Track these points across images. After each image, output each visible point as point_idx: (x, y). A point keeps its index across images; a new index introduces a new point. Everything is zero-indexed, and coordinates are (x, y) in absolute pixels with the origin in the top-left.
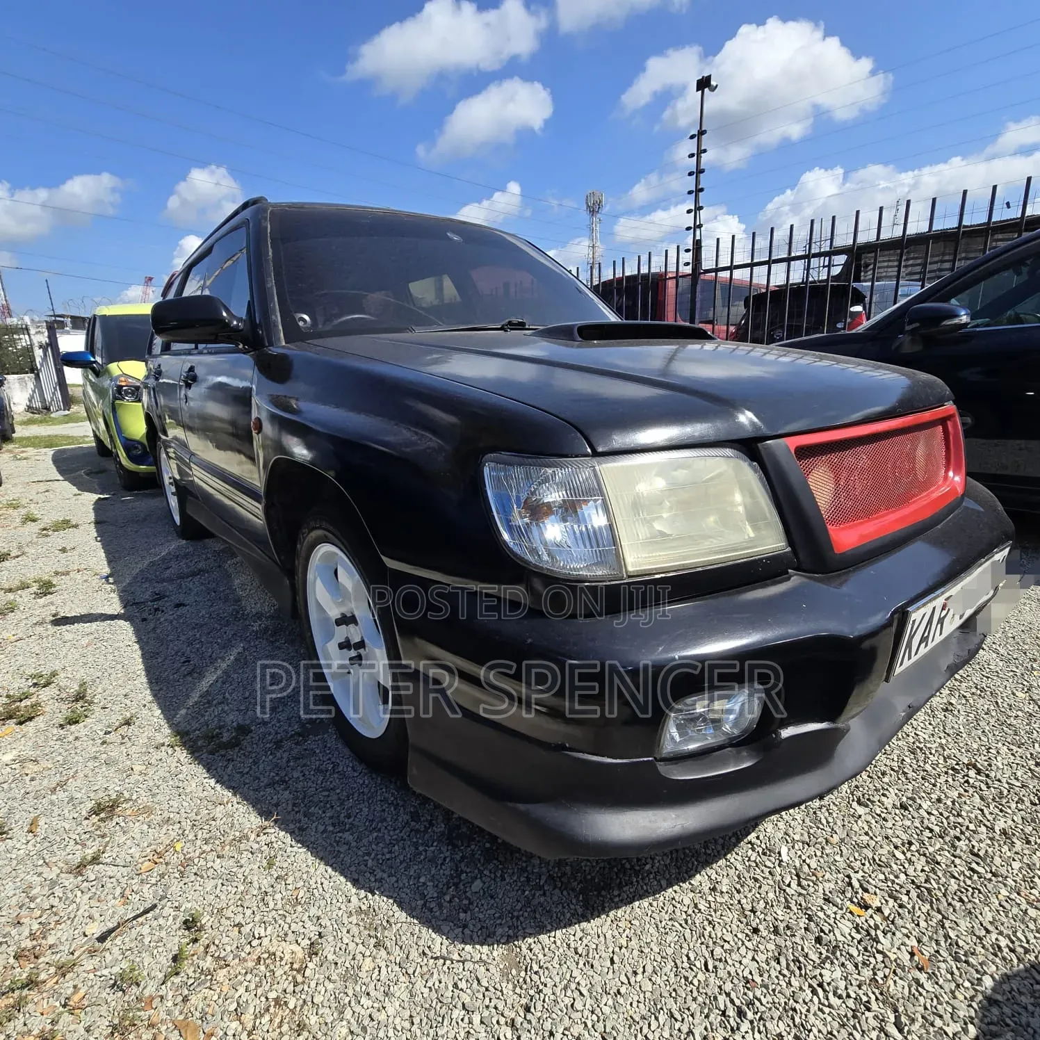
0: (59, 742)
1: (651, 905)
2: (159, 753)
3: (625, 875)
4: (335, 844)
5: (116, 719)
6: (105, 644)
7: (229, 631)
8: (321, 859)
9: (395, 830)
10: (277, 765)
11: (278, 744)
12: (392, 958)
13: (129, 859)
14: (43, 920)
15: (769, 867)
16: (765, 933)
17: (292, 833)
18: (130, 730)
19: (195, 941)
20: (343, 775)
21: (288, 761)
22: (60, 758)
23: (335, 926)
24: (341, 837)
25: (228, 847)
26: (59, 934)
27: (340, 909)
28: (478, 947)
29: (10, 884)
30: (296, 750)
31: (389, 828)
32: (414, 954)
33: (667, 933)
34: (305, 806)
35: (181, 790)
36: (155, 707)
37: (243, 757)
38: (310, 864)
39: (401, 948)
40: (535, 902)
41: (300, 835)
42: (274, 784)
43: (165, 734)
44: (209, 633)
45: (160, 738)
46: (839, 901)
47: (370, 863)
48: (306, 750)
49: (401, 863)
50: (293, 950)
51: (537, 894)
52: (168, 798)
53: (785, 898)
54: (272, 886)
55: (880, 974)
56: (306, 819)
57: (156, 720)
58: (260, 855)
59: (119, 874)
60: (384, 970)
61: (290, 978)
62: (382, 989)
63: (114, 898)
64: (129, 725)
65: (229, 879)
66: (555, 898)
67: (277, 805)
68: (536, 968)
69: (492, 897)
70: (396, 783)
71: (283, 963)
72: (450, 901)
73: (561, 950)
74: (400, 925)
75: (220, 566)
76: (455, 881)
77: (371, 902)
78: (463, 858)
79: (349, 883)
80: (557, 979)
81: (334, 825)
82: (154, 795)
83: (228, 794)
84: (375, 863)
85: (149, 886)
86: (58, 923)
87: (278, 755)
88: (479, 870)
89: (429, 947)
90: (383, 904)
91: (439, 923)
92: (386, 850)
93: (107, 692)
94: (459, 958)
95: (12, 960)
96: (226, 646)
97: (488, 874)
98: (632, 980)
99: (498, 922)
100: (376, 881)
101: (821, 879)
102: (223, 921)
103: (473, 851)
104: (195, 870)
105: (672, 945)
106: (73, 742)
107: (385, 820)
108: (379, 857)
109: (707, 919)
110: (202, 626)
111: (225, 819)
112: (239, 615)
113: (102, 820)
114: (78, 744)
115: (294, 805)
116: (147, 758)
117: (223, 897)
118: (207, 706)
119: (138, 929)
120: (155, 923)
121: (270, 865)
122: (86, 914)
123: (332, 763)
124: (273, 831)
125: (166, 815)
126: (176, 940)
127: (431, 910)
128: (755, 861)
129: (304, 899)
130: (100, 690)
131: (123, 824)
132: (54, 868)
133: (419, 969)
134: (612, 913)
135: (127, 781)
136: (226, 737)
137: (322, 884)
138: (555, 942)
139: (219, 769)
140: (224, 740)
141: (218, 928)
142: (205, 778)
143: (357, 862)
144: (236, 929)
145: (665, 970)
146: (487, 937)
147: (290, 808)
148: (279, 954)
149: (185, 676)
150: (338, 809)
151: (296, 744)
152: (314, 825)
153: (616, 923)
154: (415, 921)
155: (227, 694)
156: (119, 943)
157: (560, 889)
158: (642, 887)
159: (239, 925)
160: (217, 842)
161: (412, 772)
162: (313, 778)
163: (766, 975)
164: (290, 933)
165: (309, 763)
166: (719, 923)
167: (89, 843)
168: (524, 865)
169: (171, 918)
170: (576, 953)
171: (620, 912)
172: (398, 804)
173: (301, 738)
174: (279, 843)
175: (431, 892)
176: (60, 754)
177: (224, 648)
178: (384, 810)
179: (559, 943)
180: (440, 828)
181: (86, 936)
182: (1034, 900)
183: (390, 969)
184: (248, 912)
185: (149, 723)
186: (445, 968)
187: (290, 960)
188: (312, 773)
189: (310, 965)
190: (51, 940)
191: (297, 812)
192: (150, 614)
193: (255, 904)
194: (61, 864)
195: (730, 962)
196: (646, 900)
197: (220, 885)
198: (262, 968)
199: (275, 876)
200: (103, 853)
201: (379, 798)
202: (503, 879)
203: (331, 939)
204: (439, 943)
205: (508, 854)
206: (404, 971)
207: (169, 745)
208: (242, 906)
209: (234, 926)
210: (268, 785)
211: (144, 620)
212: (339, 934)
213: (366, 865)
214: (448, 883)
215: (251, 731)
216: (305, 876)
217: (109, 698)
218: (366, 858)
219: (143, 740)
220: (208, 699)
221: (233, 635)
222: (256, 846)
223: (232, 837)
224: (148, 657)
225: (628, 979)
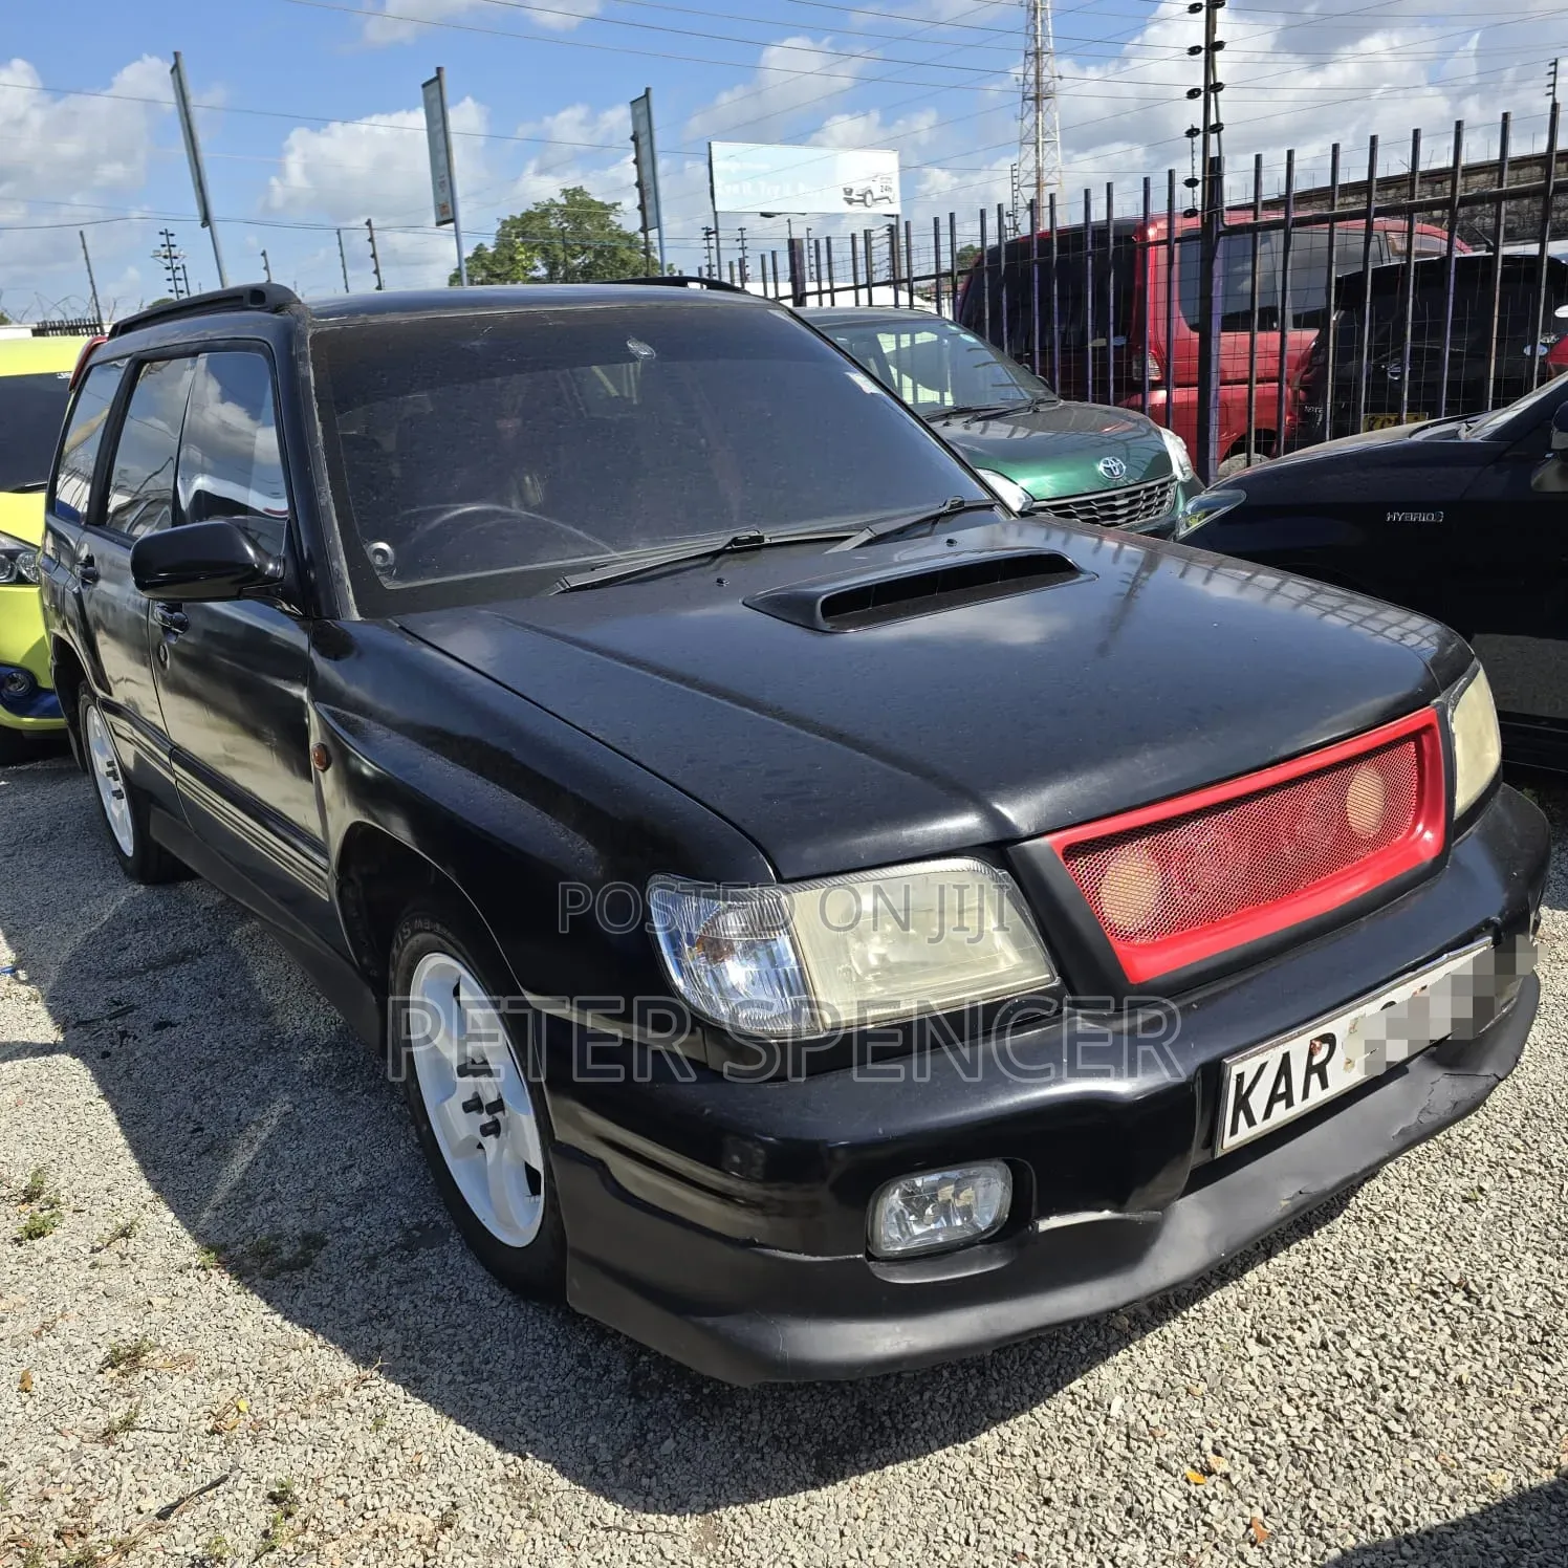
0: (22, 1266)
1: (910, 1471)
2: (185, 1278)
3: (882, 1435)
4: (468, 1398)
5: (102, 1228)
6: (48, 1101)
7: (264, 1073)
8: (450, 1416)
9: (554, 1378)
10: (372, 1293)
11: (372, 1262)
12: (550, 1530)
13: (175, 1423)
14: (77, 1495)
15: (1090, 1425)
16: (1058, 1504)
17: (405, 1385)
18: (131, 1246)
19: (289, 1515)
20: (475, 1304)
21: (389, 1288)
22: (32, 1289)
23: (474, 1495)
24: (476, 1390)
25: (314, 1405)
26: (105, 1511)
27: (479, 1476)
28: (664, 1517)
29: (16, 1456)
30: (400, 1271)
31: (546, 1375)
32: (579, 1524)
33: (923, 1504)
34: (421, 1349)
35: (231, 1331)
36: (162, 1208)
37: (318, 1282)
38: (434, 1424)
39: (562, 1519)
40: (749, 1467)
41: (416, 1385)
42: (371, 1319)
43: (188, 1249)
44: (225, 1079)
45: (181, 1258)
46: (1175, 1466)
47: (519, 1421)
48: (415, 1269)
49: (563, 1420)
50: (421, 1522)
51: (752, 1458)
52: (214, 1343)
53: (1102, 1464)
54: (384, 1451)
55: (1196, 1548)
56: (424, 1366)
57: (169, 1229)
58: (362, 1415)
59: (166, 1442)
60: (539, 1543)
61: (418, 1553)
62: (538, 1562)
63: (167, 1470)
64: (128, 1237)
65: (322, 1443)
66: (777, 1463)
67: (379, 1348)
68: (738, 1539)
69: (688, 1461)
70: (556, 1315)
71: (408, 1535)
72: (631, 1465)
73: (775, 1521)
74: (560, 1494)
75: (221, 942)
76: (639, 1440)
77: (521, 1468)
78: (650, 1414)
79: (490, 1446)
80: (765, 1552)
81: (464, 1373)
82: (191, 1340)
83: (303, 1336)
84: (526, 1419)
85: (212, 1454)
86: (97, 1499)
87: (373, 1278)
88: (672, 1428)
89: (600, 1518)
90: (537, 1469)
91: (614, 1490)
92: (541, 1405)
93: (76, 1185)
94: (638, 1529)
95: (52, 1540)
96: (261, 1100)
97: (685, 1432)
98: (865, 1555)
99: (695, 1489)
100: (527, 1442)
101: (1159, 1439)
102: (322, 1492)
103: (667, 1404)
104: (272, 1434)
105: (928, 1517)
106: (45, 1265)
107: (540, 1365)
108: (532, 1413)
109: (982, 1487)
110: (212, 1064)
111: (304, 1369)
112: (272, 1044)
113: (123, 1374)
114: (53, 1268)
115: (405, 1348)
116: (168, 1286)
117: (317, 1465)
118: (245, 1205)
119: (209, 1504)
120: (230, 1498)
121: (378, 1426)
122: (134, 1489)
123: (458, 1288)
124: (376, 1383)
125: (215, 1365)
126: (261, 1516)
127: (603, 1476)
128: (1072, 1418)
129: (429, 1466)
130: (62, 1182)
131: (155, 1379)
132: (71, 1437)
133: (584, 1542)
134: (853, 1480)
135: (146, 1320)
136: (287, 1253)
137: (452, 1447)
138: (769, 1513)
139: (284, 1301)
140: (286, 1256)
141: (316, 1500)
142: (265, 1314)
143: (500, 1419)
144: (341, 1502)
145: (909, 1544)
146: (677, 1505)
147: (398, 1353)
148: (401, 1525)
149: (199, 1156)
150: (471, 1352)
151: (399, 1261)
152: (437, 1374)
153: (856, 1492)
154: (582, 1488)
155: (277, 1185)
156: (188, 1520)
157: (786, 1452)
158: (903, 1450)
159: (345, 1498)
160: (298, 1399)
161: (574, 1284)
162: (429, 1311)
163: (1043, 1550)
164: (413, 1503)
165: (421, 1289)
166: (998, 1492)
167: (112, 1404)
168: (738, 1422)
169: (250, 1491)
170: (796, 1524)
171: (864, 1480)
172: (558, 1345)
173: (406, 1253)
174: (388, 1398)
175: (605, 1455)
176: (31, 1283)
177: (258, 1104)
178: (538, 1354)
179: (773, 1514)
180: (621, 1374)
181: (141, 1512)
182: (1453, 1466)
183: (547, 1542)
184: (355, 1483)
185: (158, 1234)
186: (620, 1540)
187: (417, 1532)
188: (428, 1303)
189: (442, 1537)
190: (96, 1518)
191: (409, 1359)
192: (113, 1043)
193: (362, 1473)
194: (78, 1431)
195: (999, 1535)
196: (904, 1463)
197: (310, 1453)
198: (382, 1540)
199: (387, 1439)
200: (136, 1416)
201: (530, 1336)
202: (706, 1438)
203: (468, 1509)
204: (612, 1512)
205: (716, 1408)
206: (566, 1544)
207: (199, 1267)
208: (344, 1475)
209: (338, 1498)
210: (362, 1322)
211: (106, 1055)
212: (480, 1505)
213: (513, 1424)
214: (629, 1444)
215: (325, 1244)
216: (428, 1439)
217: (82, 1195)
218: (513, 1414)
219: (155, 1259)
220: (244, 1195)
221: (270, 1080)
222: (354, 1404)
223: (318, 1393)
224: (128, 1123)
225: (860, 1553)
